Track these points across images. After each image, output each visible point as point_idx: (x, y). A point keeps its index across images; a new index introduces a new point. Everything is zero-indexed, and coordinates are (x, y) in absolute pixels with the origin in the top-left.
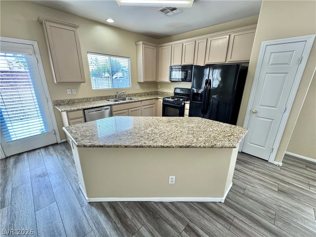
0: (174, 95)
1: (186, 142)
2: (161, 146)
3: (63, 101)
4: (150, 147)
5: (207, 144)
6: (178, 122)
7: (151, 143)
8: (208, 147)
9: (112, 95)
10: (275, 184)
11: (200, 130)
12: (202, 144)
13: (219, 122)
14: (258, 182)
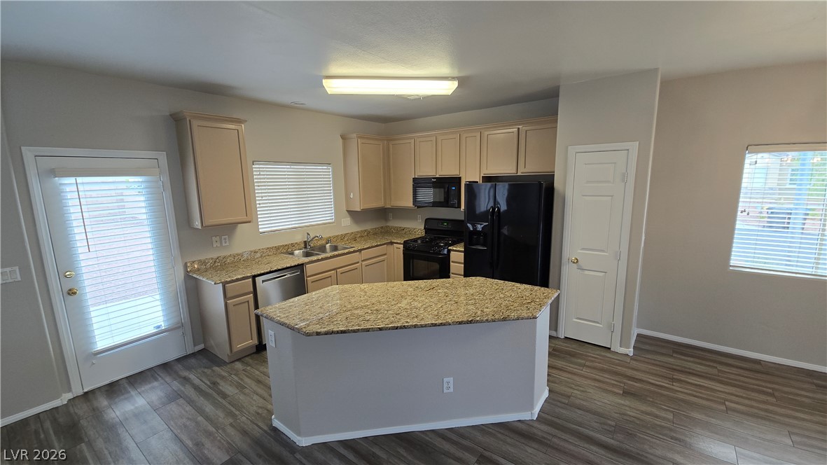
0: (423, 234)
1: (467, 315)
2: (432, 324)
3: (204, 262)
4: (415, 326)
5: (497, 316)
6: (447, 288)
7: (415, 322)
8: (499, 320)
9: (298, 241)
10: (619, 384)
11: (485, 298)
12: (490, 317)
13: (513, 283)
14: (593, 384)
